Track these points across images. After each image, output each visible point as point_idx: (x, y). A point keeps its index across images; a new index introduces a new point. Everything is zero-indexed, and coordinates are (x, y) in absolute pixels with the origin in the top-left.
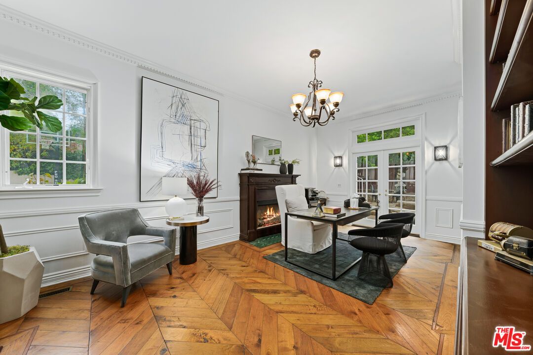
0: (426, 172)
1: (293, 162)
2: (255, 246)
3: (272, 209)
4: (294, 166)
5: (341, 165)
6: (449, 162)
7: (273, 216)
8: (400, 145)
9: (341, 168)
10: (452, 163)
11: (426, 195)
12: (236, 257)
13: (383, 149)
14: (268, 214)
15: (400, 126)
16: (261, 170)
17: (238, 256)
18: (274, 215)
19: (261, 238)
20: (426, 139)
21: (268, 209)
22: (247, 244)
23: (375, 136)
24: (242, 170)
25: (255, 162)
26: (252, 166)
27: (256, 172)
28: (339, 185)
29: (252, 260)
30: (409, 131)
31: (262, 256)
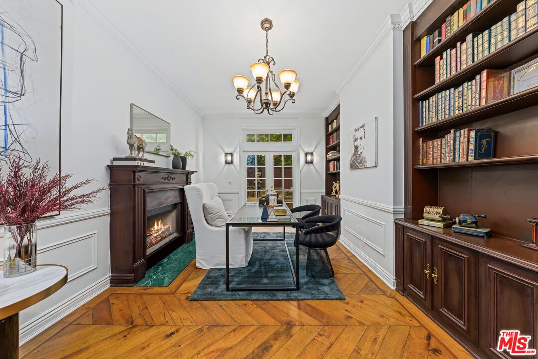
0: (301, 171)
1: (187, 154)
2: (153, 285)
3: (160, 222)
4: (187, 159)
5: (231, 162)
6: (313, 165)
7: (161, 229)
8: (282, 148)
9: (231, 165)
10: (315, 165)
11: (301, 189)
12: (135, 323)
13: (270, 150)
14: (156, 229)
15: (283, 133)
16: (154, 162)
17: (139, 321)
18: (163, 228)
19: (152, 269)
20: (300, 146)
21: (156, 223)
22: (136, 289)
23: (262, 138)
24: (115, 159)
25: (140, 148)
26: (135, 153)
27: (147, 164)
28: (230, 183)
29: (175, 315)
30: (288, 137)
31: (185, 298)
